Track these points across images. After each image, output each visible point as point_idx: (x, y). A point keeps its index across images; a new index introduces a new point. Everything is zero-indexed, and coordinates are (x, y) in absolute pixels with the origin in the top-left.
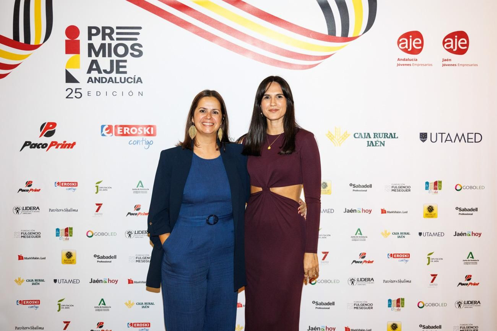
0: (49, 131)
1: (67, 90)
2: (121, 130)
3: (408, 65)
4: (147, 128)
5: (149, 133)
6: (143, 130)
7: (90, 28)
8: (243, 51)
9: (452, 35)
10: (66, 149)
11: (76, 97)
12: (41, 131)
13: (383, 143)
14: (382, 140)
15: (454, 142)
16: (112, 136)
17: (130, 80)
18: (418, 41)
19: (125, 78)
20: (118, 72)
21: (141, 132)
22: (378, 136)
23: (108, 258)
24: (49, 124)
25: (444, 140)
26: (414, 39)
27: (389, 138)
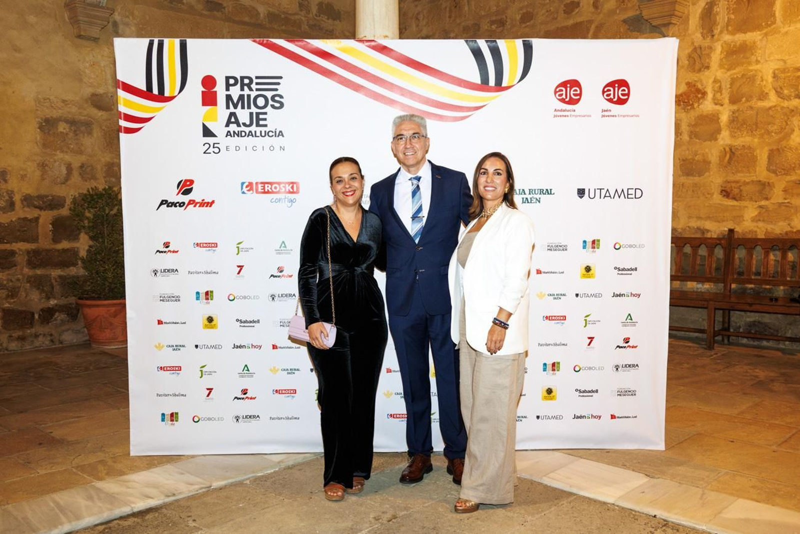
0: (186, 189)
2: (263, 188)
4: (289, 185)
6: (285, 187)
7: (227, 78)
9: (611, 84)
12: (178, 189)
13: (539, 199)
18: (576, 90)
21: (283, 189)
23: (251, 322)
26: (573, 87)
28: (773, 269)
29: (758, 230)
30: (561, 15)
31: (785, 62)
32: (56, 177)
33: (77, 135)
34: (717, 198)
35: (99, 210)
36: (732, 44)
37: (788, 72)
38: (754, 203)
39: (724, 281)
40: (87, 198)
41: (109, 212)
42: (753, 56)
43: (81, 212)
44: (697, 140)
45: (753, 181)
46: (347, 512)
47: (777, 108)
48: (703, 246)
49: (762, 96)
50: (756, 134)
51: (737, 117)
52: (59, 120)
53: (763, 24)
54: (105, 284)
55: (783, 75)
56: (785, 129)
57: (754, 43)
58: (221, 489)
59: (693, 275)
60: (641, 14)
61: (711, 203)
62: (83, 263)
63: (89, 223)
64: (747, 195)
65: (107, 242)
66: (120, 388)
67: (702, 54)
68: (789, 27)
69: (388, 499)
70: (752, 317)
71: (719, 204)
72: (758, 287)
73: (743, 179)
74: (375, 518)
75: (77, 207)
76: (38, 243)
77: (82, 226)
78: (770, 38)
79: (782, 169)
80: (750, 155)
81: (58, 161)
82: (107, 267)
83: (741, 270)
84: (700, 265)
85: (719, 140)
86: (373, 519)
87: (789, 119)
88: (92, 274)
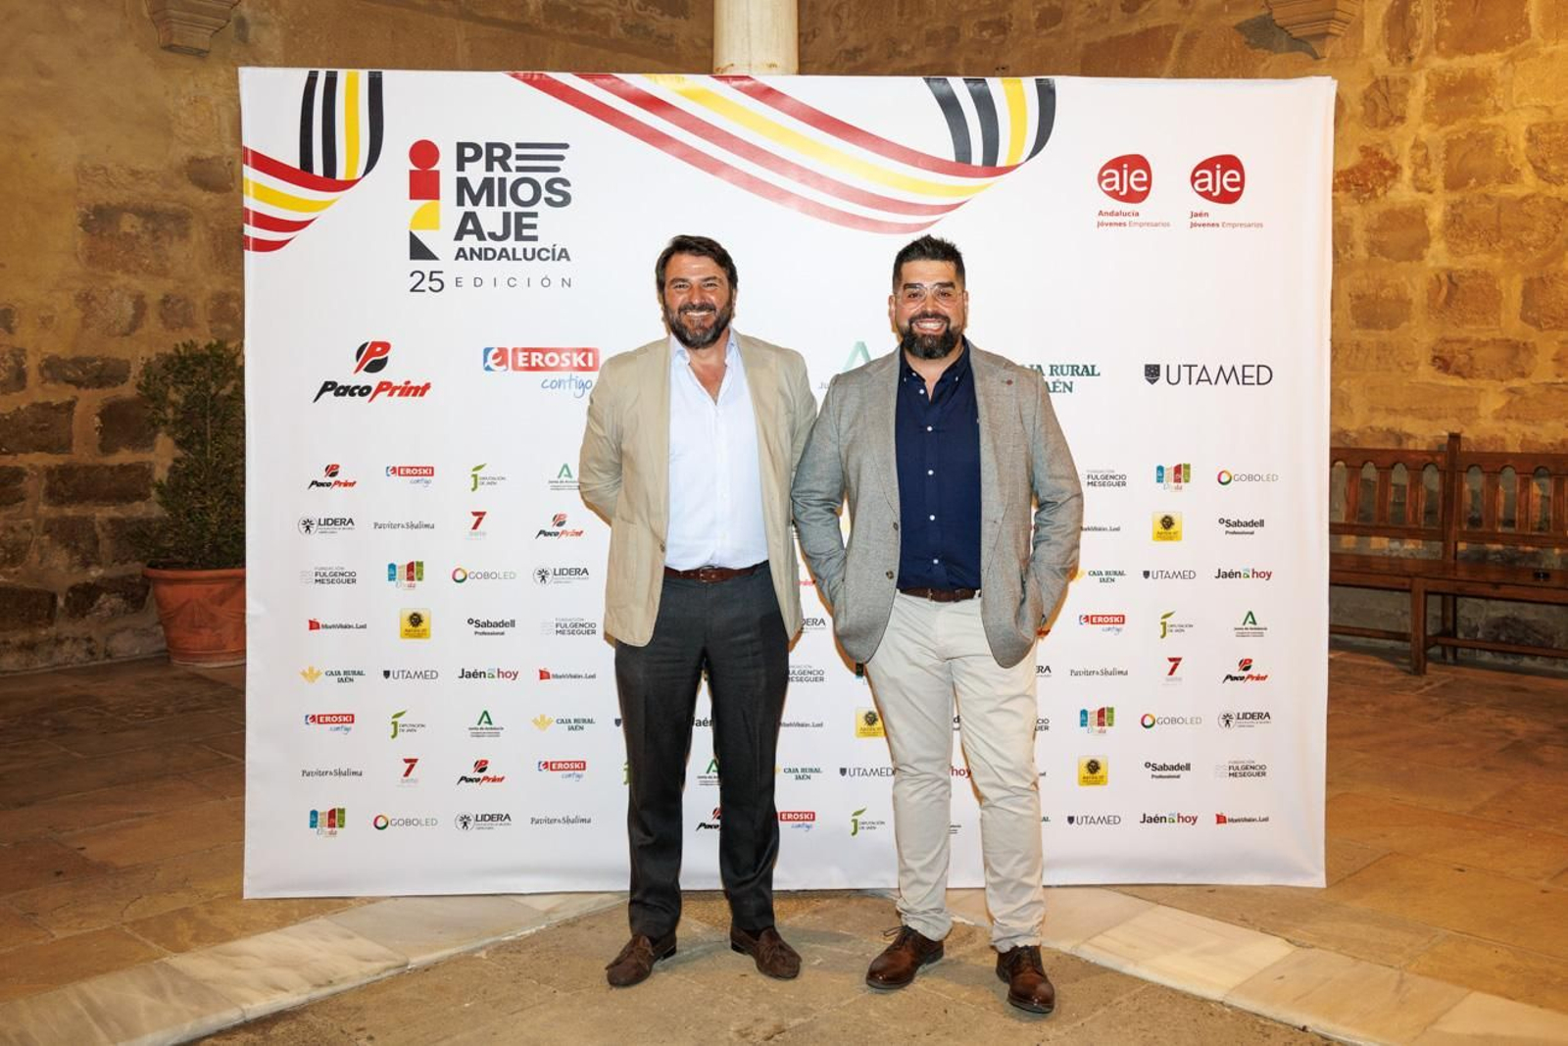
0: (374, 361)
1: (412, 275)
2: (526, 359)
3: (1120, 224)
4: (579, 354)
5: (583, 364)
6: (570, 358)
7: (461, 147)
8: (781, 195)
9: (1209, 164)
10: (410, 397)
11: (430, 288)
12: (357, 360)
13: (1069, 385)
14: (1067, 379)
15: (1216, 383)
16: (505, 370)
17: (544, 254)
18: (1140, 176)
19: (534, 250)
20: (519, 237)
21: (568, 362)
22: (1059, 371)
23: (497, 625)
24: (375, 344)
25: (1194, 379)
26: (1134, 170)
27: (1082, 374)
28: (1539, 514)
29: (1508, 437)
30: (1117, 13)
31: (1549, 110)
32: (112, 322)
33: (157, 238)
34: (1426, 373)
35: (197, 389)
36: (1449, 74)
37: (1557, 131)
38: (1499, 383)
39: (1443, 537)
40: (174, 365)
41: (217, 393)
42: (1489, 99)
43: (160, 391)
44: (1385, 260)
45: (1494, 340)
46: (683, 1019)
47: (1535, 200)
48: (1399, 467)
49: (1507, 177)
50: (1497, 248)
51: (1461, 216)
52: (122, 209)
53: (1506, 38)
54: (203, 537)
55: (1546, 137)
56: (1554, 239)
57: (1490, 74)
58: (427, 970)
59: (1382, 524)
60: (1270, 14)
61: (1413, 380)
62: (161, 493)
63: (175, 413)
64: (1483, 369)
65: (211, 451)
66: (228, 753)
67: (1389, 93)
68: (1556, 44)
69: (768, 992)
70: (1499, 610)
71: (1428, 383)
72: (1510, 550)
73: (1474, 336)
74: (738, 1031)
75: (152, 382)
76: (71, 453)
77: (161, 420)
78: (1519, 64)
79: (1551, 317)
80: (1486, 288)
81: (118, 290)
82: (209, 503)
83: (1477, 515)
84: (1395, 503)
85: (1427, 259)
86: (737, 1034)
87: (1560, 219)
88: (179, 516)
